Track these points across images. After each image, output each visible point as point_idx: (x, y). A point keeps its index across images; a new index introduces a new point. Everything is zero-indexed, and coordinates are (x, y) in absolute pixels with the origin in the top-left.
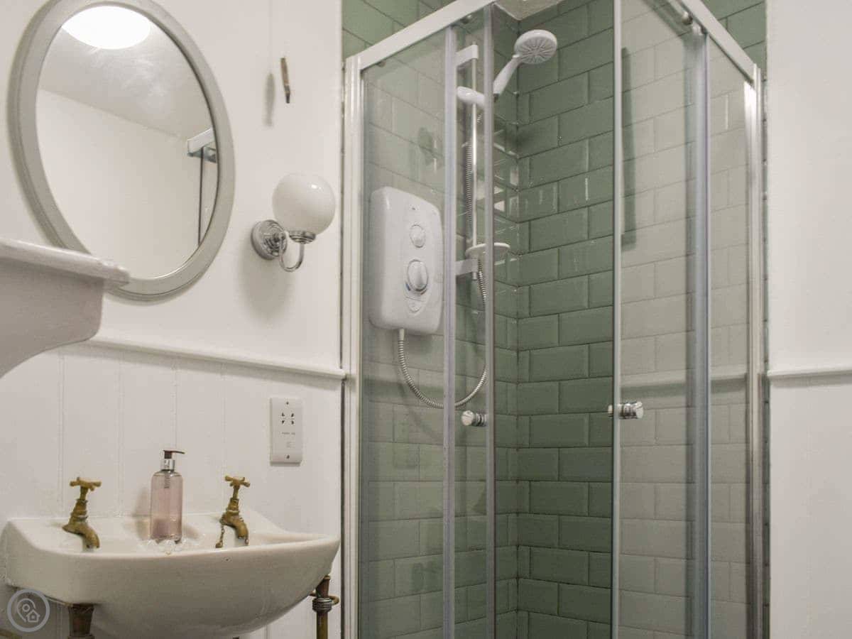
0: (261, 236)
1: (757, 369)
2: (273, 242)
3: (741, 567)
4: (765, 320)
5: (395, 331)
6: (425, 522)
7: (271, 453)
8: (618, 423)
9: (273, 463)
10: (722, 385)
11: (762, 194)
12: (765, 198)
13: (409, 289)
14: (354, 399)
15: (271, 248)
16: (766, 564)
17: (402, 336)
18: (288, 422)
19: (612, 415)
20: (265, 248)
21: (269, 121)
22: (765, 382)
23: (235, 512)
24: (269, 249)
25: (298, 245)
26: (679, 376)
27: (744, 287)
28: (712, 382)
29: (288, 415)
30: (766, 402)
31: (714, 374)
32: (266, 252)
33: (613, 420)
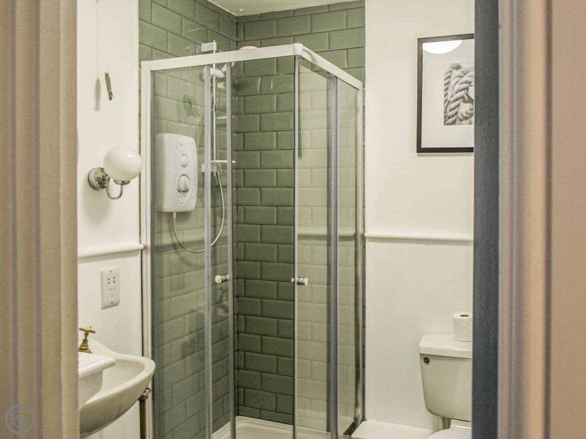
0: (94, 177)
1: (360, 231)
2: (102, 181)
3: (352, 328)
4: (364, 207)
5: (170, 214)
6: (188, 316)
7: (102, 303)
8: (296, 286)
9: (103, 308)
10: (344, 238)
11: (363, 144)
12: (364, 147)
13: (179, 192)
14: (147, 258)
15: (100, 184)
16: (364, 327)
17: (175, 217)
18: (112, 283)
19: (294, 283)
20: (96, 184)
21: (97, 108)
22: (364, 238)
23: (86, 348)
24: (99, 185)
25: (119, 186)
26: (323, 231)
27: (354, 188)
28: (339, 236)
29: (111, 278)
30: (364, 247)
31: (341, 232)
32: (96, 185)
33: (294, 286)
